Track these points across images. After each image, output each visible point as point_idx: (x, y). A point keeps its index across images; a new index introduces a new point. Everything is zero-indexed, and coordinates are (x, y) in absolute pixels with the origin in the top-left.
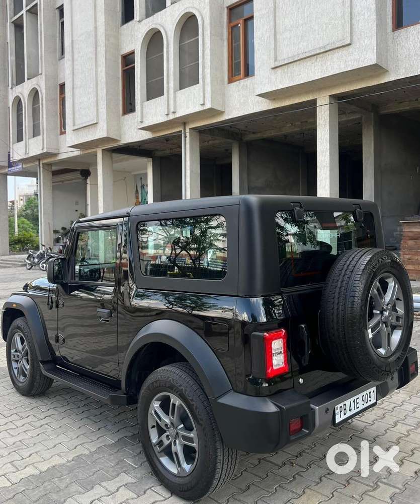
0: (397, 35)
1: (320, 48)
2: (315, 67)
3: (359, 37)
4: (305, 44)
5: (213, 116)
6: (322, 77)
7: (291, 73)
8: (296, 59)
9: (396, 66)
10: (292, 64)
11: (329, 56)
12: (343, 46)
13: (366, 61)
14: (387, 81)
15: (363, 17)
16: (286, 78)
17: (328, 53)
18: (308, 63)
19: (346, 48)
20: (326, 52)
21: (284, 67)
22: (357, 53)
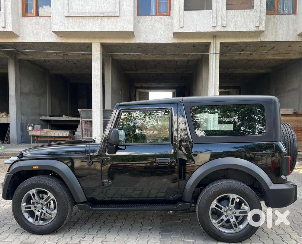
0: (140, 19)
1: (100, 13)
2: (96, 23)
3: (124, 14)
4: (89, 7)
5: (8, 37)
6: (101, 31)
7: (80, 23)
8: (84, 15)
9: (139, 35)
10: (81, 18)
11: (106, 19)
12: (115, 16)
13: (128, 28)
14: (134, 42)
15: (126, 3)
16: (76, 25)
17: (105, 17)
18: (92, 20)
19: (116, 18)
20: (104, 16)
21: (75, 18)
22: (122, 23)
